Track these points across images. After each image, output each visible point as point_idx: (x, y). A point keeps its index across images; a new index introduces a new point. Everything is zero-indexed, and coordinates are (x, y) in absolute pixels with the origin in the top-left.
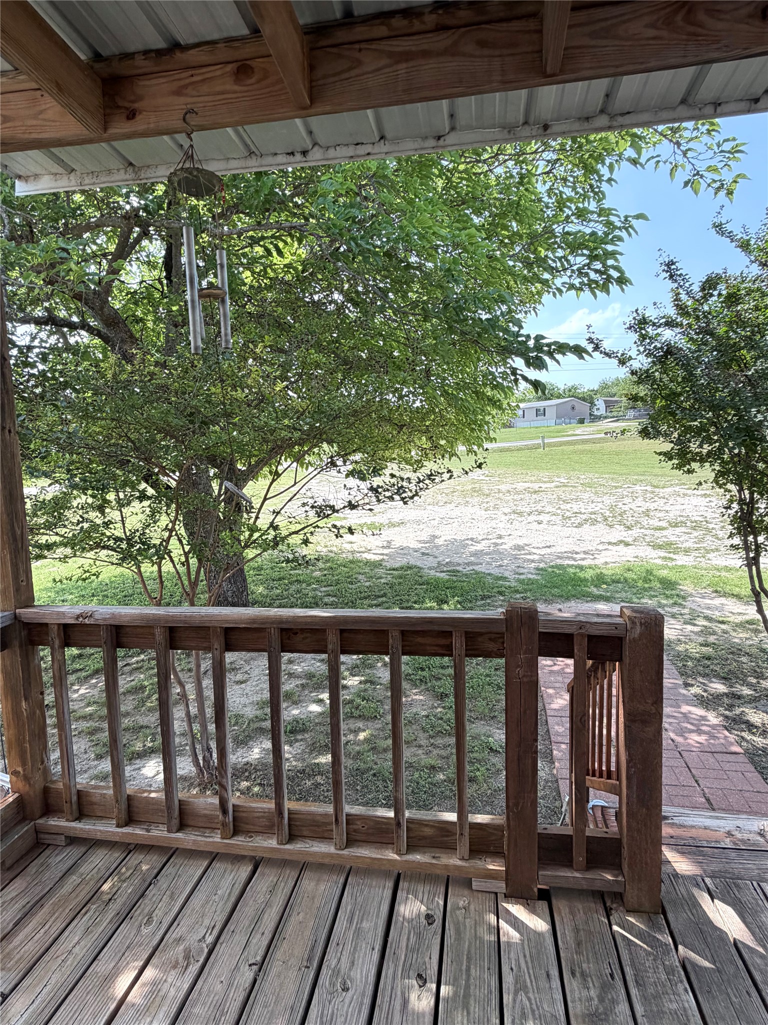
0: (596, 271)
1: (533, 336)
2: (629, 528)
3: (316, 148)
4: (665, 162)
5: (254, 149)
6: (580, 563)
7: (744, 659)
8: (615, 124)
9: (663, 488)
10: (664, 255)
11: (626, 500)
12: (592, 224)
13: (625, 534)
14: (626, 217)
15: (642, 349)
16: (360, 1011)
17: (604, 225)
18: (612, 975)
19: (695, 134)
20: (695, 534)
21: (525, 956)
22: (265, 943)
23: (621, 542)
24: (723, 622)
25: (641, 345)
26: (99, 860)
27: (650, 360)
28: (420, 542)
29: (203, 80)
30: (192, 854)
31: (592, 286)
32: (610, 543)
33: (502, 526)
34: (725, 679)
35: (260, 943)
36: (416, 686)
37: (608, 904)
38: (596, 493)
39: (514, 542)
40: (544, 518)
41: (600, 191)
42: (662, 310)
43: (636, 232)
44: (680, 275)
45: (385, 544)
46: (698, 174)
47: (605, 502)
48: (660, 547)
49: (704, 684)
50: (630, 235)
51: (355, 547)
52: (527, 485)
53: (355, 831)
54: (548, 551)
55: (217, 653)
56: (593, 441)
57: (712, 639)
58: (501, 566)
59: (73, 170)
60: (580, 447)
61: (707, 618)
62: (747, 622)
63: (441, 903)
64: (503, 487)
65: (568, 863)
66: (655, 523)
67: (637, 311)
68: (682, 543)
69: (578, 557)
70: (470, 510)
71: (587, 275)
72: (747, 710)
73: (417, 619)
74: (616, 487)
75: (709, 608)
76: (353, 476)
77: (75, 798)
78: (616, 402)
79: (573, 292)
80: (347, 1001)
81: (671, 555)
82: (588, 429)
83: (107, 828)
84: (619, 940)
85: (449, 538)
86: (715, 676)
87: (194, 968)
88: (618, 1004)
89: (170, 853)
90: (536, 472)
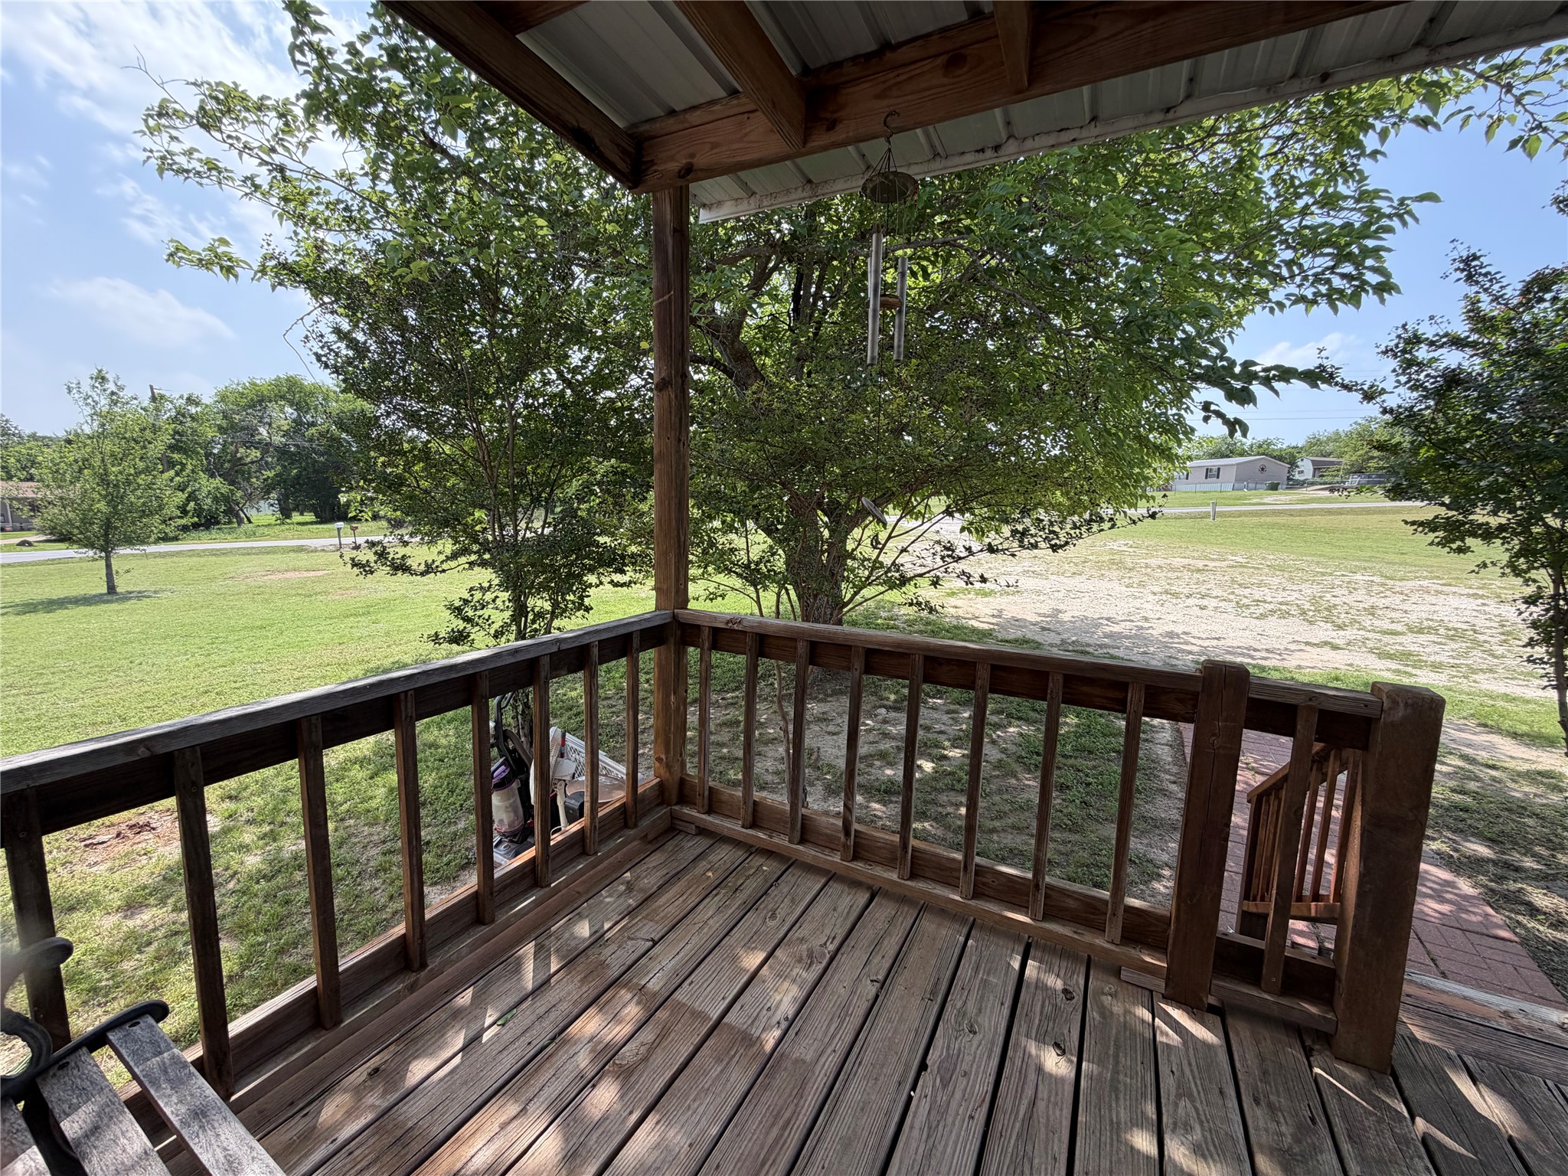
0: (1343, 276)
1: (1239, 361)
2: (1340, 628)
3: (1011, 141)
4: (1480, 116)
5: (940, 150)
6: (1260, 662)
7: (1531, 822)
8: (1436, 57)
9: (1401, 580)
10: (1460, 248)
11: (1338, 592)
12: (1343, 214)
13: (1334, 634)
14: (1402, 201)
15: (1403, 379)
16: (989, 1057)
17: (1364, 214)
18: (1313, 1120)
19: (1543, 68)
20: (1454, 645)
21: (1190, 1064)
22: (887, 965)
23: (1326, 643)
24: (1493, 767)
25: (1404, 373)
26: (724, 856)
27: (1415, 394)
28: (1039, 615)
29: (911, 78)
30: (811, 869)
31: (1333, 297)
32: (1307, 643)
33: (1149, 606)
34: (1491, 841)
35: (880, 966)
36: (1029, 771)
37: (1308, 1043)
38: (1291, 579)
39: (1167, 629)
40: (1212, 603)
41: (1355, 170)
42: (1443, 326)
43: (1416, 220)
44: (1486, 275)
45: (995, 613)
46: (1539, 126)
47: (1301, 593)
48: (1390, 657)
49: (1454, 841)
50: (1405, 224)
51: (961, 612)
52: (1187, 561)
53: (984, 884)
54: (1215, 643)
55: (857, 674)
56: (1291, 513)
57: (1472, 786)
58: (1145, 653)
59: (754, 193)
60: (1268, 519)
61: (1465, 757)
62: (1539, 773)
63: (1082, 982)
64: (1153, 562)
65: (1256, 981)
66: (1386, 625)
67: (1404, 326)
68: (1429, 655)
69: (1257, 654)
70: (1104, 584)
71: (1328, 281)
72: (1529, 889)
73: (1087, 663)
74: (1323, 574)
75: (1469, 746)
76: (970, 532)
77: (707, 793)
78: (1332, 463)
79: (1302, 306)
80: (975, 1043)
81: (1409, 669)
82: (1282, 498)
83: (733, 827)
84: (1324, 1087)
85: (1076, 614)
86: (1473, 835)
87: (818, 968)
88: (1321, 1152)
89: (790, 863)
90: (1201, 547)
